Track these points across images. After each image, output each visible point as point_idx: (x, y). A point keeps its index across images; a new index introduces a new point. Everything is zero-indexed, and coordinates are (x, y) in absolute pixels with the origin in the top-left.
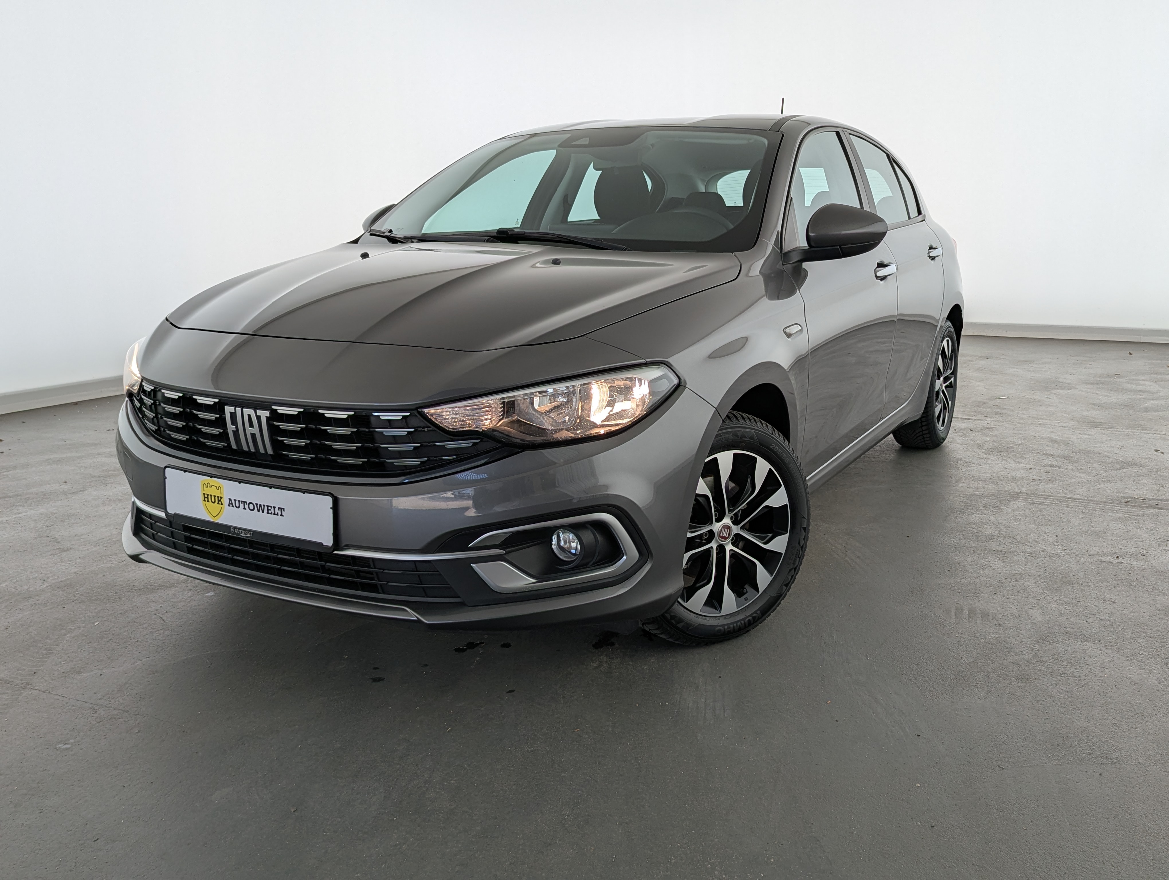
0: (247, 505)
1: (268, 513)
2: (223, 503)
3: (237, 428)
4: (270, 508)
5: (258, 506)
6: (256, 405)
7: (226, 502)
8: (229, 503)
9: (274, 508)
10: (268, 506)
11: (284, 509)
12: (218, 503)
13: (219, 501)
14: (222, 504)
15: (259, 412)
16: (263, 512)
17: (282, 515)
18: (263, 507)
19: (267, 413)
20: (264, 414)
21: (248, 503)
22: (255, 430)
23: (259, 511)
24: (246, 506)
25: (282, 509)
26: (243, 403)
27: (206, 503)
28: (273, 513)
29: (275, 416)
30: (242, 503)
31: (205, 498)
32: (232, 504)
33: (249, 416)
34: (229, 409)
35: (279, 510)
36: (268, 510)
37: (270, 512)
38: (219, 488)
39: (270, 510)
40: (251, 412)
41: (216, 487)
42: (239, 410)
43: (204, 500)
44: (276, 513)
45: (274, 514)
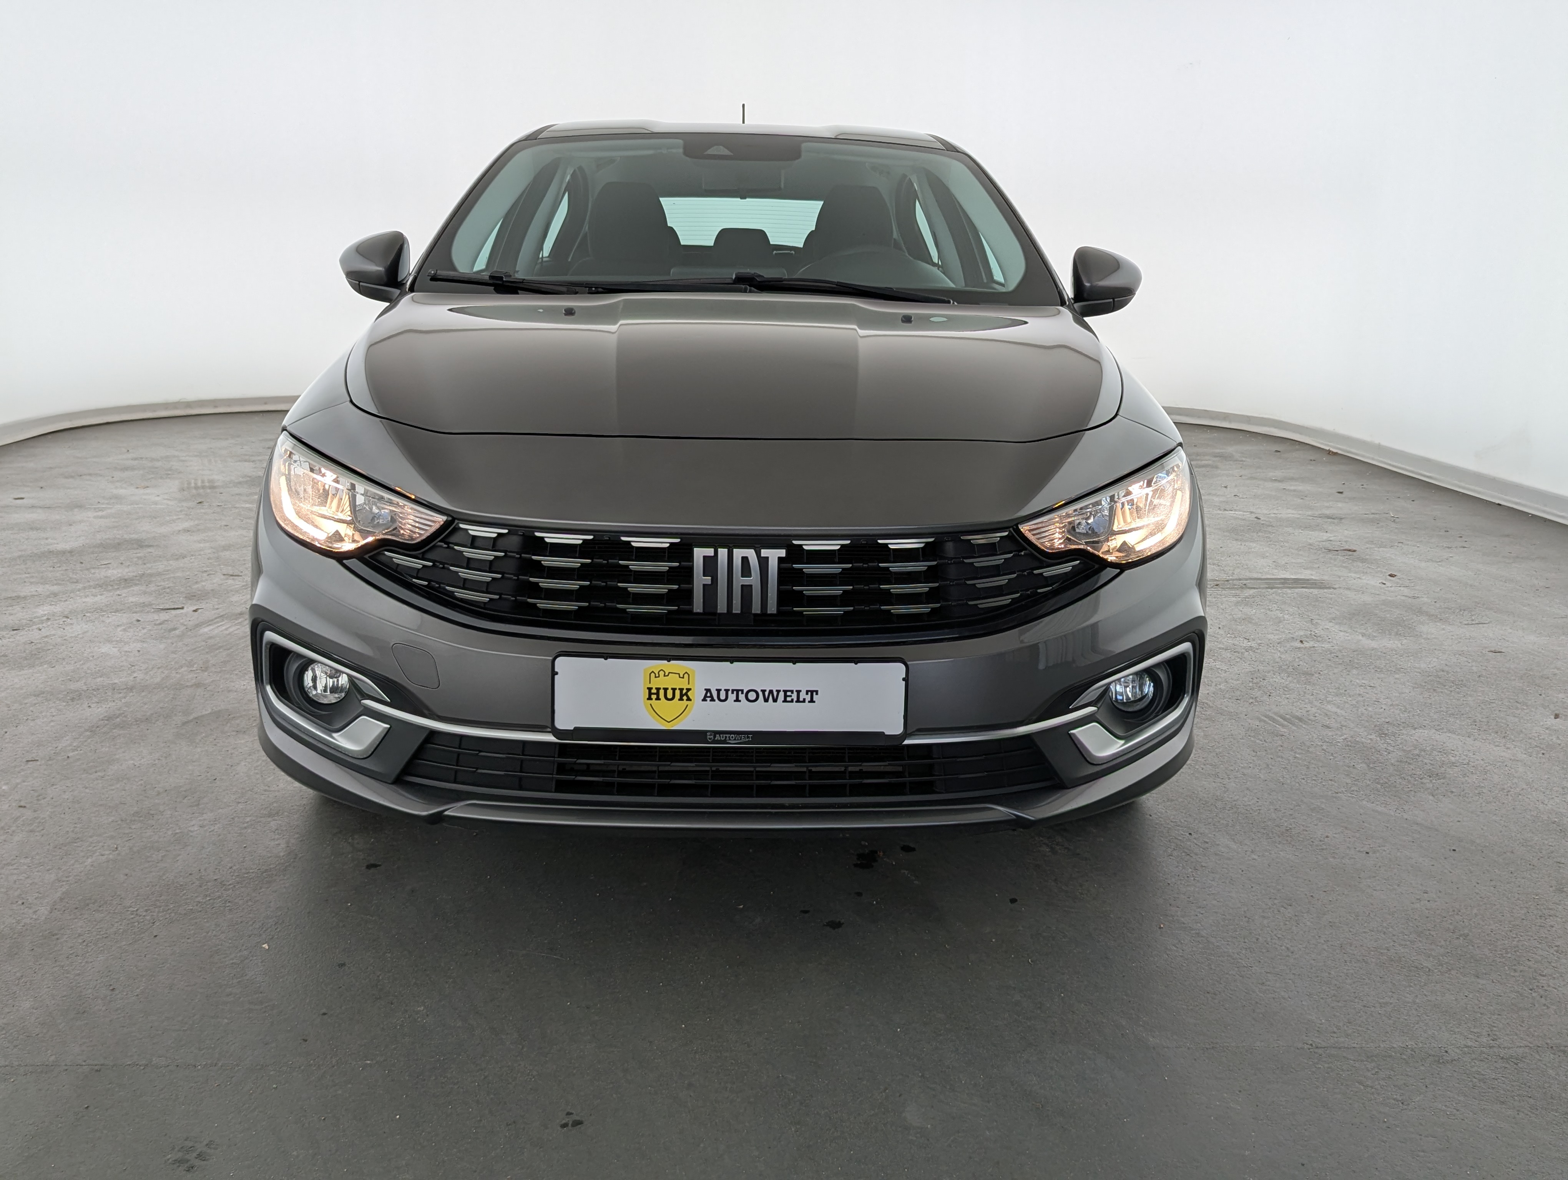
0: (744, 695)
1: (785, 701)
2: (691, 698)
3: (715, 580)
4: (789, 694)
5: (767, 694)
6: (757, 542)
7: (697, 694)
8: (706, 696)
9: (798, 692)
10: (785, 692)
11: (817, 692)
12: (681, 699)
13: (682, 695)
14: (689, 699)
15: (764, 553)
16: (775, 700)
17: (812, 701)
18: (775, 694)
19: (782, 553)
20: (774, 555)
21: (745, 692)
22: (754, 579)
23: (766, 700)
24: (742, 697)
25: (812, 693)
26: (732, 541)
27: (654, 702)
28: (795, 699)
29: (795, 554)
30: (733, 693)
31: (650, 694)
32: (711, 696)
33: (745, 560)
34: (700, 553)
35: (807, 694)
36: (786, 696)
37: (789, 699)
38: (686, 675)
39: (791, 696)
40: (750, 553)
41: (679, 674)
42: (723, 553)
43: (650, 698)
44: (801, 699)
45: (798, 701)
